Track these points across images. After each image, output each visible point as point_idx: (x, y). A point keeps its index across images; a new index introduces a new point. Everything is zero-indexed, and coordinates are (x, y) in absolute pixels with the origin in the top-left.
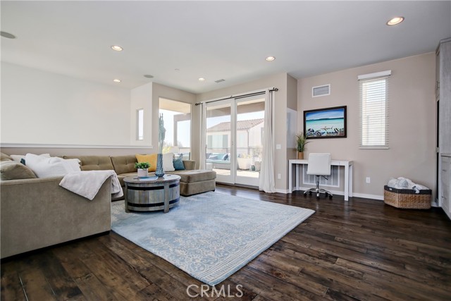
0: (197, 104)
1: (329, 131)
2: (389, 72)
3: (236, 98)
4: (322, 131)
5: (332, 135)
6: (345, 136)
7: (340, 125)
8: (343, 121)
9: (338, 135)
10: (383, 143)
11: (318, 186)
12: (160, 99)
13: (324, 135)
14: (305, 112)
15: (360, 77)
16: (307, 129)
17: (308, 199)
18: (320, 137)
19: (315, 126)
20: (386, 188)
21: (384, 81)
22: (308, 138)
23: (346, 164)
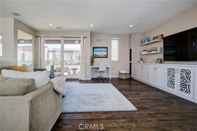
0: (37, 37)
1: (102, 55)
2: (119, 38)
3: (64, 37)
4: (99, 55)
5: (103, 57)
6: (107, 57)
7: (105, 53)
8: (106, 52)
9: (105, 57)
10: (117, 60)
11: (101, 75)
12: (18, 30)
13: (100, 57)
14: (93, 48)
15: (112, 38)
16: (94, 54)
17: (98, 80)
18: (99, 57)
19: (97, 53)
20: (120, 74)
21: (117, 41)
22: (95, 58)
23: (110, 67)
